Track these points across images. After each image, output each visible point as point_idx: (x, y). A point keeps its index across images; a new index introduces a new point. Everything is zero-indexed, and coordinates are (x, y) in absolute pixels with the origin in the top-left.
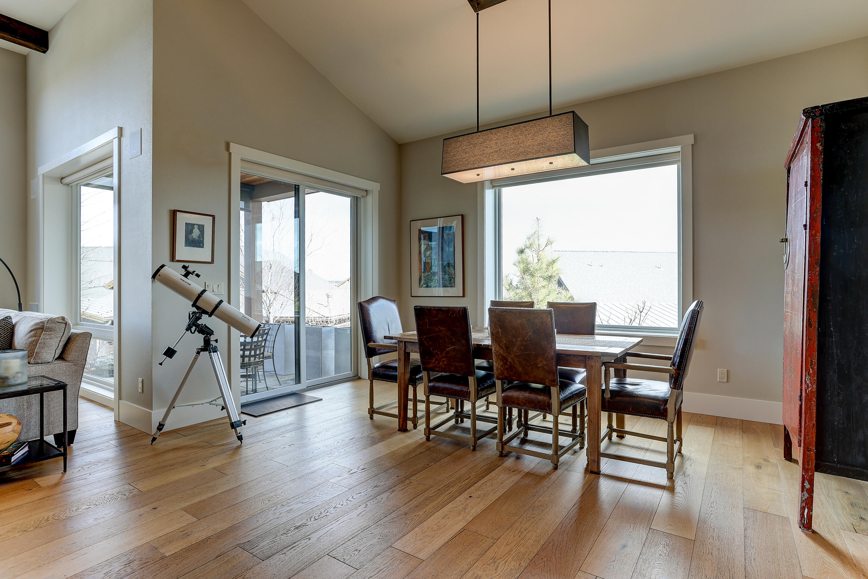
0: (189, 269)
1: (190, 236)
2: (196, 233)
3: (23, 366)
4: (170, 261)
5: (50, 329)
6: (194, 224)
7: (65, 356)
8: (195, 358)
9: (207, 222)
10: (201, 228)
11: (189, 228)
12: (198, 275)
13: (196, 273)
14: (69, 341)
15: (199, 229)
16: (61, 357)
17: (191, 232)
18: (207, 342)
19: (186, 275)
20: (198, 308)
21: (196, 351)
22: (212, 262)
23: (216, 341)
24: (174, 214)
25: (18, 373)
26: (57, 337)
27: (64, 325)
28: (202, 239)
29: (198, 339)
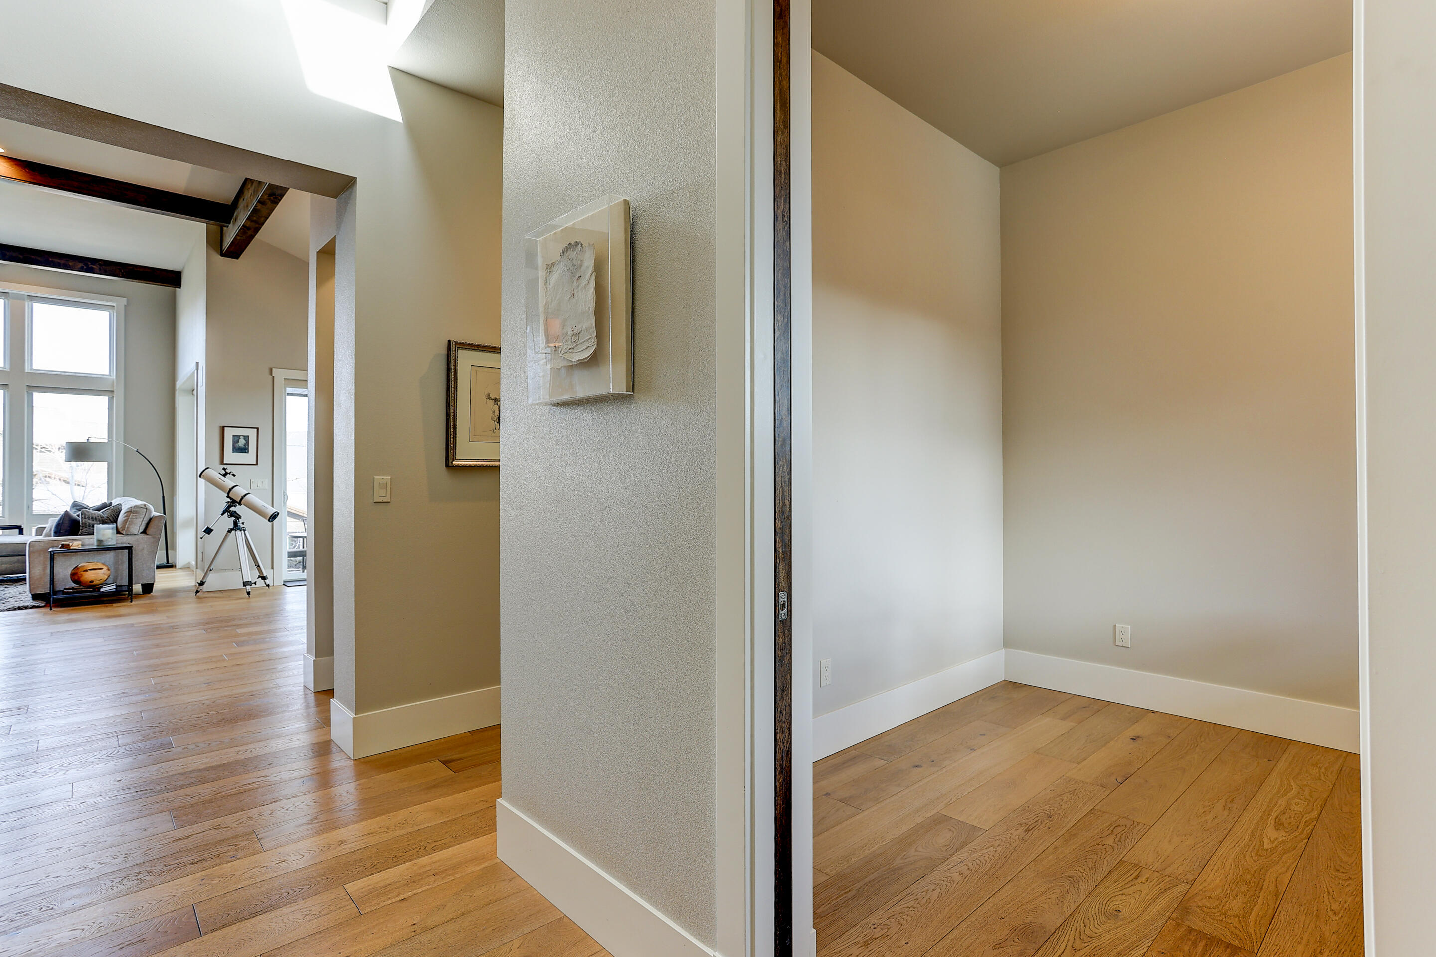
0: (227, 470)
1: (237, 445)
2: (242, 442)
3: (113, 533)
4: (220, 464)
5: (136, 512)
6: (240, 436)
7: (148, 532)
8: (226, 535)
9: (252, 433)
10: (247, 438)
11: (236, 438)
12: (234, 475)
13: (232, 473)
14: (150, 520)
15: (244, 439)
16: (144, 532)
17: (238, 441)
18: (236, 524)
19: (225, 475)
20: (231, 499)
21: (227, 530)
22: (257, 464)
23: (243, 523)
24: (223, 428)
25: (109, 538)
26: (140, 518)
27: (145, 510)
28: (247, 447)
29: (229, 522)
